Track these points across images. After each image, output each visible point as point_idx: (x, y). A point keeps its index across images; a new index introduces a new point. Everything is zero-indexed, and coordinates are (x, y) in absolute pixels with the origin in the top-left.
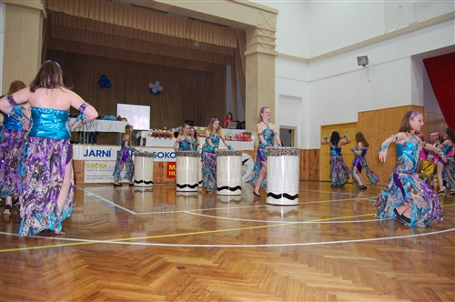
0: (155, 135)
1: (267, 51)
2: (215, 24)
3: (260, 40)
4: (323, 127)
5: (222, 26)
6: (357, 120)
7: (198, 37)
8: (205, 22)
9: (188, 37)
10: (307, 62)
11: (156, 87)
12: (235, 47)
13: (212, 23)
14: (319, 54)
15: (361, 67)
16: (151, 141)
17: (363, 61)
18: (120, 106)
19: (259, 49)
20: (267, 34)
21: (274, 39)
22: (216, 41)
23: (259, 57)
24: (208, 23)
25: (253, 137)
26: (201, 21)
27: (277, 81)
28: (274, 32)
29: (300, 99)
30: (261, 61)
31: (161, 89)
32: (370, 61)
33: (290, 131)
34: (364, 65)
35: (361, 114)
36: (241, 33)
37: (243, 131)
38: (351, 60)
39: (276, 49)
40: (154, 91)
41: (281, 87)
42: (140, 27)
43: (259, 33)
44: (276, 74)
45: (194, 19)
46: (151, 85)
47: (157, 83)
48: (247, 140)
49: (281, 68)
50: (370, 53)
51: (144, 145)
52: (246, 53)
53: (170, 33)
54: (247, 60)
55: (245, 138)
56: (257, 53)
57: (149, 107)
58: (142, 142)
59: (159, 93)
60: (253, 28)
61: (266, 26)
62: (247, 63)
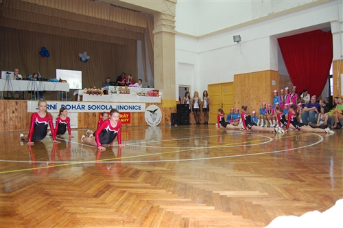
0: (89, 93)
1: (169, 31)
2: (131, 10)
3: (164, 22)
4: (209, 85)
5: (135, 11)
6: (233, 81)
7: (119, 19)
8: (123, 8)
9: (111, 19)
10: (198, 38)
11: (84, 56)
12: (146, 27)
13: (128, 9)
14: (206, 33)
15: (236, 43)
16: (86, 97)
17: (237, 39)
18: (58, 71)
19: (164, 29)
20: (169, 18)
21: (174, 22)
22: (132, 22)
23: (164, 34)
24: (125, 8)
25: (160, 93)
26: (120, 7)
27: (177, 52)
28: (174, 17)
29: (193, 65)
30: (165, 38)
31: (88, 57)
32: (242, 39)
33: (186, 89)
34: (238, 42)
35: (236, 76)
36: (150, 17)
37: (153, 89)
38: (229, 38)
39: (176, 29)
40: (83, 59)
41: (179, 57)
42: (75, 11)
43: (164, 17)
44: (176, 48)
45: (115, 6)
46: (80, 55)
47: (85, 53)
48: (156, 96)
49: (179, 43)
50: (243, 33)
51: (81, 100)
52: (154, 32)
53: (98, 16)
54: (155, 37)
55: (155, 94)
56: (162, 32)
57: (81, 72)
58: (79, 98)
59: (86, 60)
60: (159, 13)
61: (168, 12)
62: (155, 39)
